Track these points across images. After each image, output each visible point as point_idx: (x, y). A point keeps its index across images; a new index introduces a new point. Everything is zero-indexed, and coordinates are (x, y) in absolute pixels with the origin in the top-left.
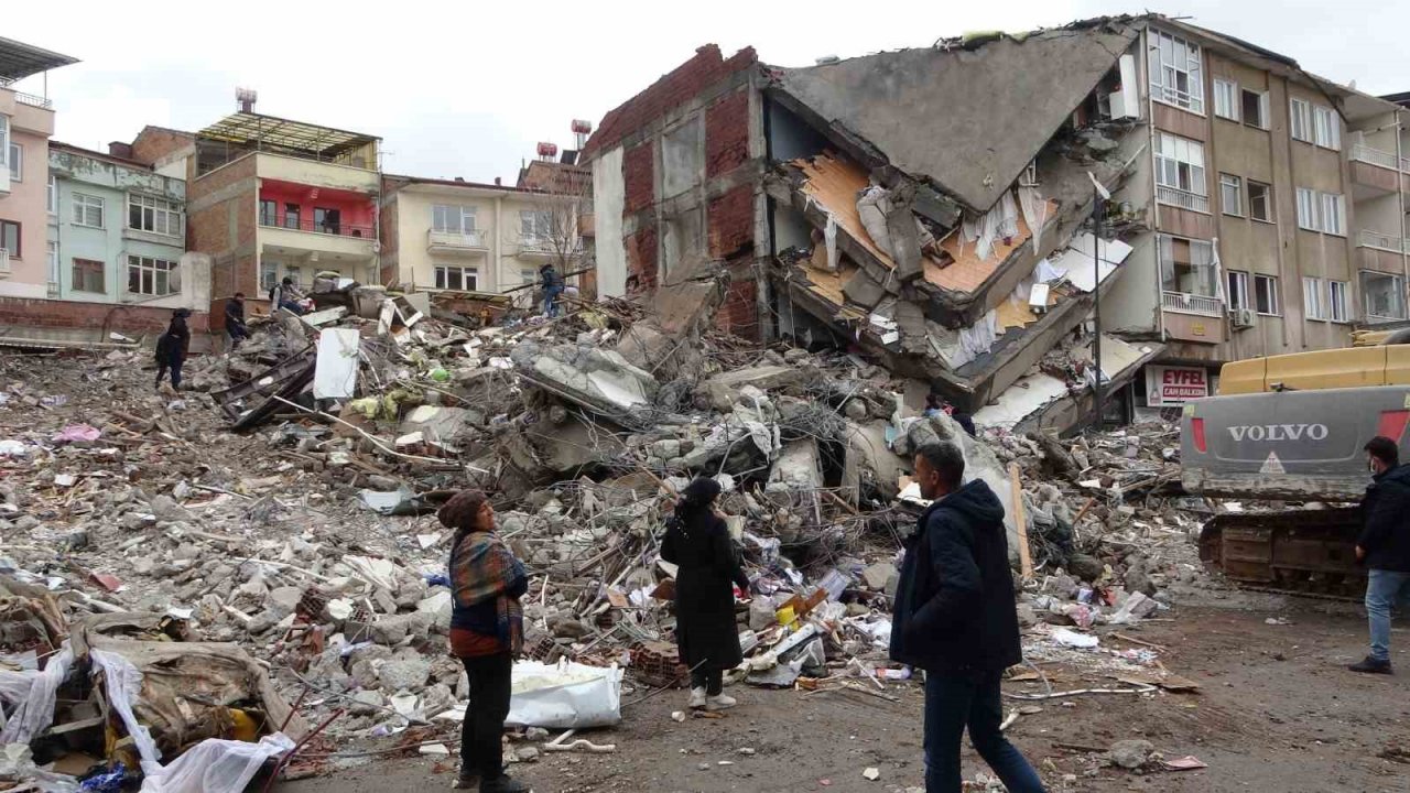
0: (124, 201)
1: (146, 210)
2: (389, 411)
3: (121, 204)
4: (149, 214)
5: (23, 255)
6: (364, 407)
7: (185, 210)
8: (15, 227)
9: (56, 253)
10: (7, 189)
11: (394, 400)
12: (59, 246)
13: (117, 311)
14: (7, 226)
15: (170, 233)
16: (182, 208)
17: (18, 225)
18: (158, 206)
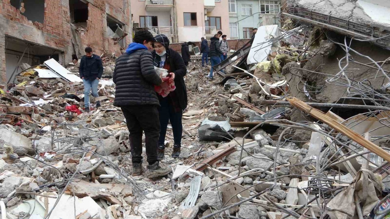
0: (259, 3)
1: (266, 6)
2: (276, 67)
3: (258, 5)
4: (267, 7)
5: (222, 28)
6: (263, 66)
7: (280, 3)
8: (219, 19)
9: (237, 27)
10: (214, 5)
11: (278, 60)
12: (238, 24)
13: (240, 42)
14: (217, 18)
15: (275, 13)
16: (279, 2)
17: (220, 18)
18: (270, 3)
